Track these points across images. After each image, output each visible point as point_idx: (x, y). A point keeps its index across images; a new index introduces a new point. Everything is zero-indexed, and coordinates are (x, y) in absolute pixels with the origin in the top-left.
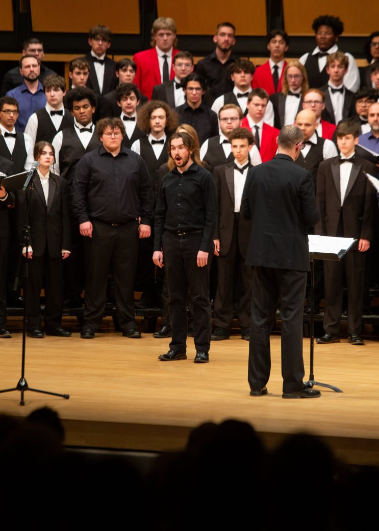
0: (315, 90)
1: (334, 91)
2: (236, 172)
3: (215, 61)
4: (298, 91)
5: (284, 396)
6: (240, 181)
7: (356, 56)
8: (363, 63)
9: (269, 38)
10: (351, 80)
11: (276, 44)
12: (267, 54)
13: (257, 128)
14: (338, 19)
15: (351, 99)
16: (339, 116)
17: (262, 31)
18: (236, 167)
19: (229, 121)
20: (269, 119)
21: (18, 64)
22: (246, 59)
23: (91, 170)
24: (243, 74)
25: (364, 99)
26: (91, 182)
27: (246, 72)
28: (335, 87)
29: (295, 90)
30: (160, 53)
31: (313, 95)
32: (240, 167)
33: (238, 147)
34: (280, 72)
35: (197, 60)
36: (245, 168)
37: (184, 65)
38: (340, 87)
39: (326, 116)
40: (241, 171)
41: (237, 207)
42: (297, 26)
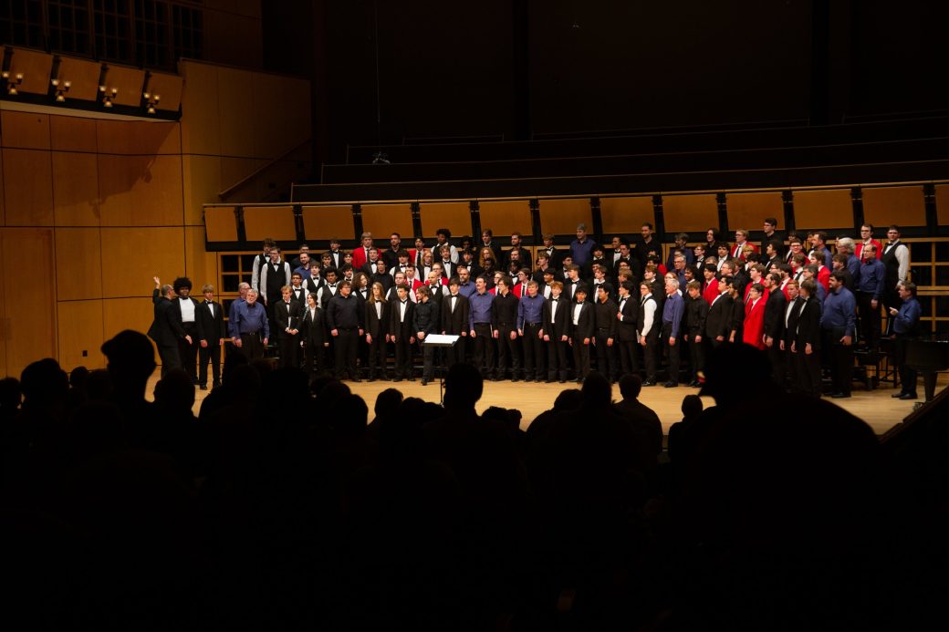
0: (437, 263)
1: (445, 263)
2: (402, 304)
3: (392, 251)
4: (430, 264)
6: (403, 307)
7: (456, 246)
8: (460, 249)
9: (415, 240)
10: (455, 258)
11: (418, 242)
12: (414, 247)
14: (448, 231)
15: (454, 267)
16: (449, 276)
17: (412, 237)
18: (401, 301)
19: (399, 278)
20: (417, 277)
21: (299, 255)
22: (405, 249)
23: (335, 306)
24: (403, 257)
26: (336, 310)
28: (446, 261)
29: (428, 264)
30: (366, 249)
31: (436, 266)
32: (403, 300)
35: (383, 251)
37: (374, 253)
38: (449, 261)
39: (444, 274)
40: (404, 302)
41: (402, 320)
42: (428, 232)
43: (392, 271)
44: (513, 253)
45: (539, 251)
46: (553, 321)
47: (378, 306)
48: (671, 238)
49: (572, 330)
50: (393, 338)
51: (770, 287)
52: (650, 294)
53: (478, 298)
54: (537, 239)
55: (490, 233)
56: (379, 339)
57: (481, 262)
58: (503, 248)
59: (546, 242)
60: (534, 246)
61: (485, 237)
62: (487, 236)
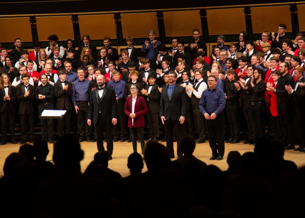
0: (50, 59)
1: (56, 59)
2: (25, 88)
3: (16, 51)
4: (44, 60)
13: (31, 72)
17: (31, 40)
18: (25, 86)
19: (23, 71)
22: (26, 50)
24: (26, 55)
25: (66, 61)
28: (56, 58)
29: (43, 59)
31: (49, 61)
32: (26, 86)
33: (26, 80)
34: (38, 54)
35: (10, 51)
36: (28, 86)
37: (5, 52)
38: (58, 57)
40: (27, 87)
44: (102, 51)
45: (122, 50)
47: (6, 90)
51: (284, 72)
52: (202, 79)
53: (80, 83)
55: (88, 38)
58: (98, 48)
59: (128, 43)
60: (117, 46)
61: (85, 41)
62: (86, 39)
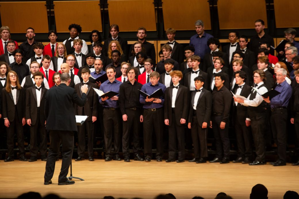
0: (71, 55)
1: (77, 55)
2: (37, 90)
3: (27, 44)
4: (62, 56)
5: (59, 184)
6: (39, 94)
7: (86, 41)
8: (89, 43)
9: (49, 34)
10: (84, 50)
11: (53, 37)
12: (49, 41)
13: (47, 71)
14: (79, 26)
16: (80, 65)
18: (37, 88)
19: (35, 68)
20: (51, 67)
22: (41, 43)
24: (38, 49)
27: (40, 48)
28: (77, 54)
29: (61, 55)
30: (3, 41)
32: (38, 88)
33: (38, 79)
34: (55, 48)
35: (19, 44)
36: (40, 88)
37: (11, 46)
38: (80, 53)
39: (76, 66)
40: (39, 90)
42: (62, 28)
43: (29, 62)
44: (136, 45)
45: (162, 45)
46: (173, 106)
47: (14, 92)
48: (281, 33)
49: (191, 114)
50: (29, 121)
52: (262, 83)
54: (161, 34)
55: (117, 28)
56: (16, 122)
57: (109, 53)
58: (129, 43)
60: (157, 40)
61: (113, 32)
62: (115, 31)
